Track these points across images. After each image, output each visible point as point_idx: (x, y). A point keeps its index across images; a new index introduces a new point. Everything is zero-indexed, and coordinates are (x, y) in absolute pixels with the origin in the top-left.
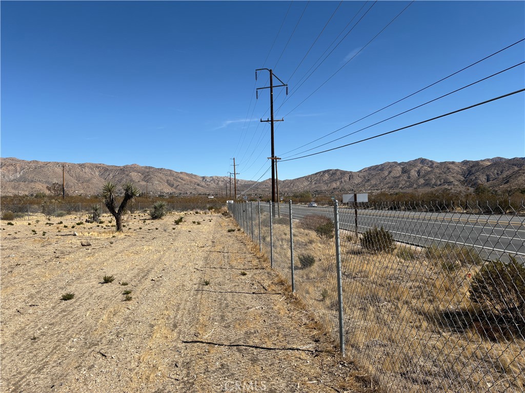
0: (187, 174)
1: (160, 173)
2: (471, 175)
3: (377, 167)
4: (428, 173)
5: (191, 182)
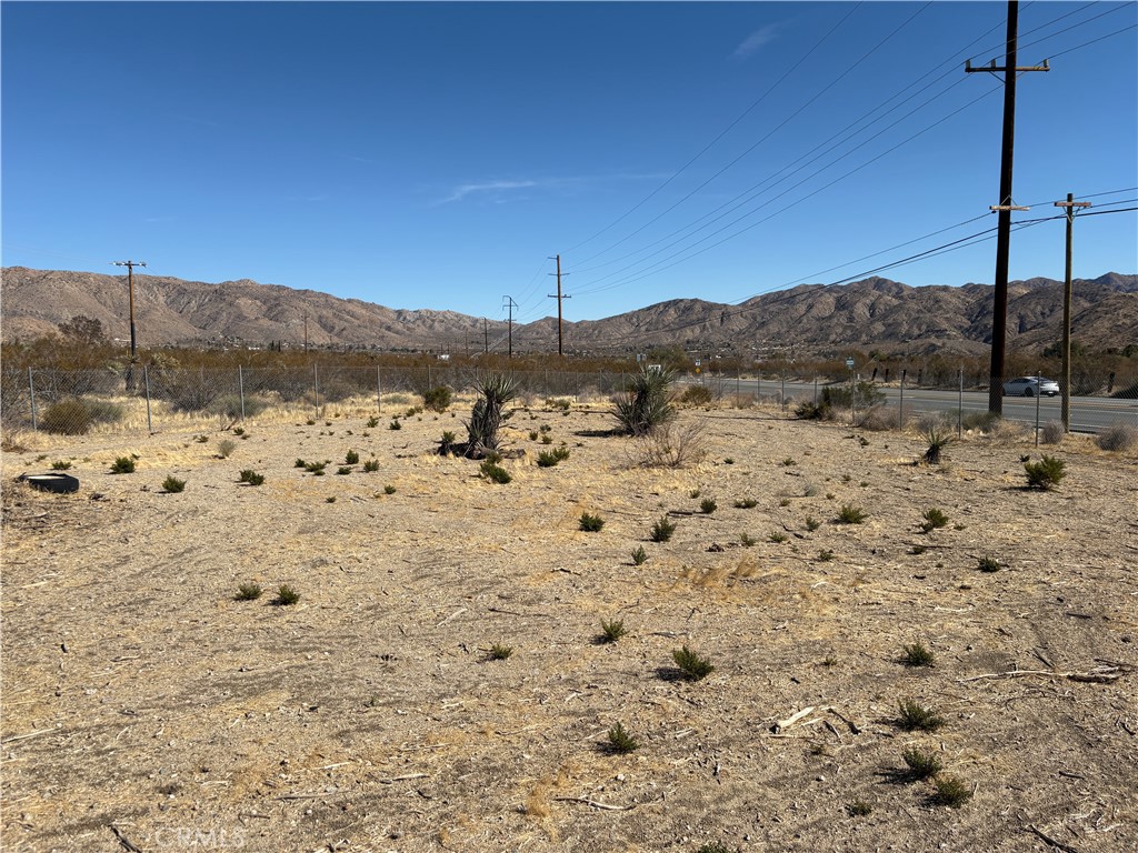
0: (363, 305)
2: (985, 315)
3: (780, 294)
4: (892, 310)
5: (372, 321)
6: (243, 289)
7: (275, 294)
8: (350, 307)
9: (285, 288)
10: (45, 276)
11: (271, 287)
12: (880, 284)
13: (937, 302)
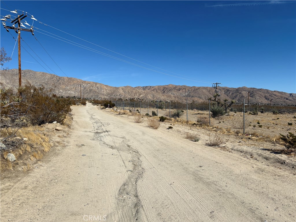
0: (279, 92)
1: (260, 92)
5: (281, 97)
6: (244, 89)
7: (252, 90)
8: (275, 93)
9: (255, 88)
10: (199, 88)
11: (251, 88)
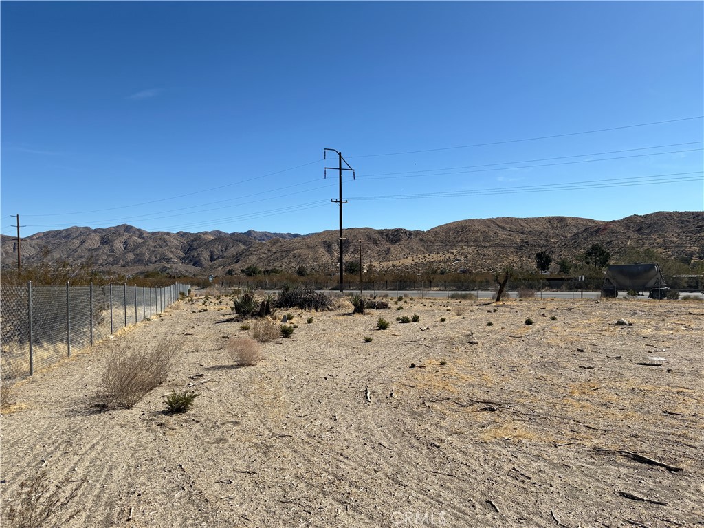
2: (192, 250)
3: (59, 232)
4: (138, 246)
12: (128, 229)
13: (165, 241)
